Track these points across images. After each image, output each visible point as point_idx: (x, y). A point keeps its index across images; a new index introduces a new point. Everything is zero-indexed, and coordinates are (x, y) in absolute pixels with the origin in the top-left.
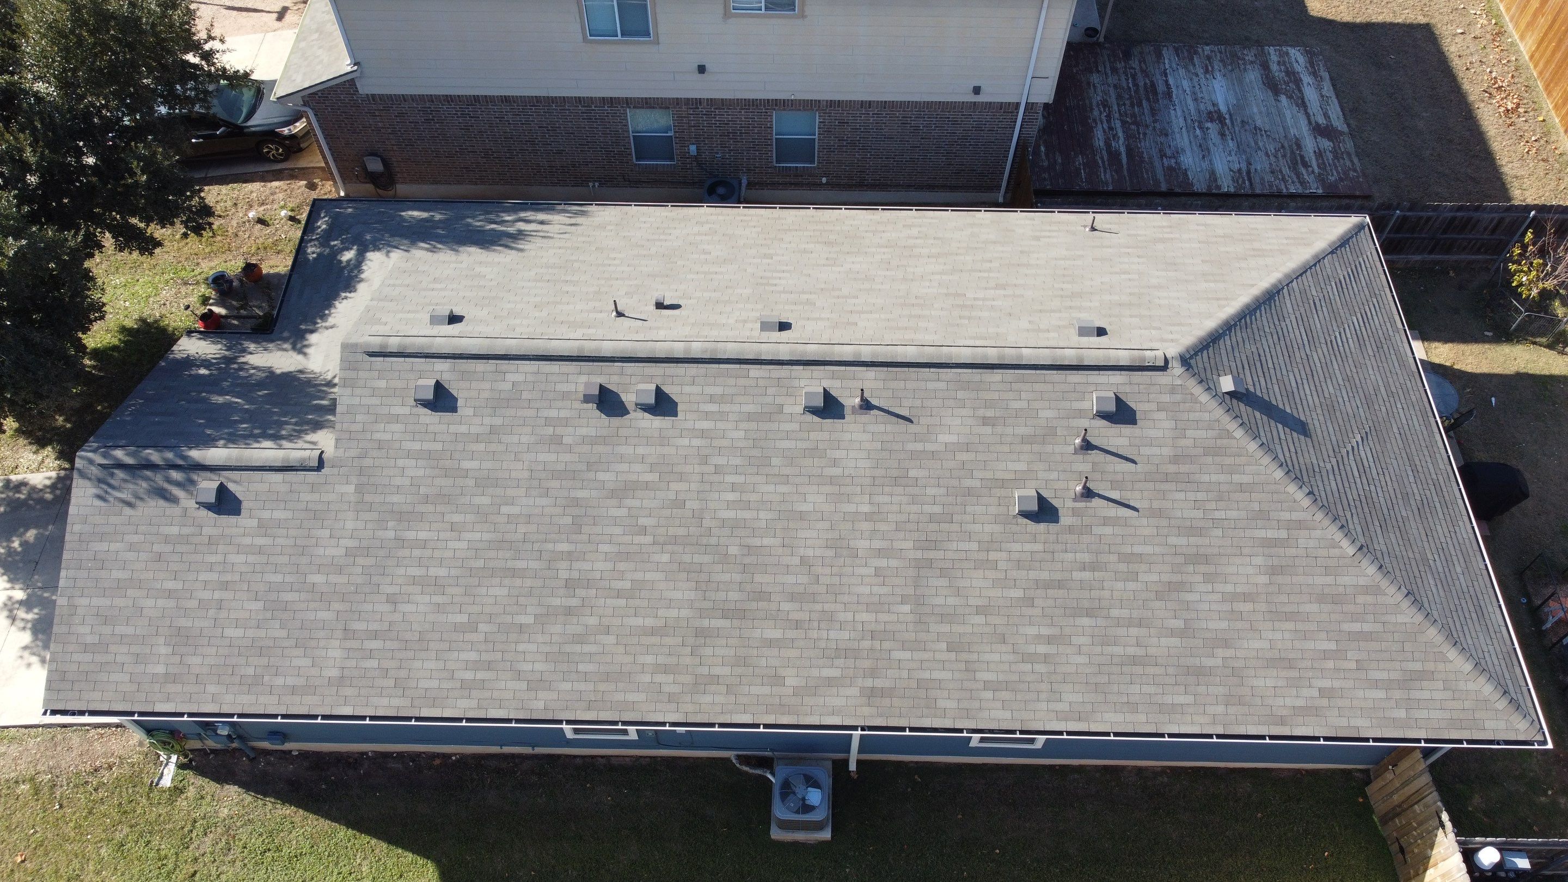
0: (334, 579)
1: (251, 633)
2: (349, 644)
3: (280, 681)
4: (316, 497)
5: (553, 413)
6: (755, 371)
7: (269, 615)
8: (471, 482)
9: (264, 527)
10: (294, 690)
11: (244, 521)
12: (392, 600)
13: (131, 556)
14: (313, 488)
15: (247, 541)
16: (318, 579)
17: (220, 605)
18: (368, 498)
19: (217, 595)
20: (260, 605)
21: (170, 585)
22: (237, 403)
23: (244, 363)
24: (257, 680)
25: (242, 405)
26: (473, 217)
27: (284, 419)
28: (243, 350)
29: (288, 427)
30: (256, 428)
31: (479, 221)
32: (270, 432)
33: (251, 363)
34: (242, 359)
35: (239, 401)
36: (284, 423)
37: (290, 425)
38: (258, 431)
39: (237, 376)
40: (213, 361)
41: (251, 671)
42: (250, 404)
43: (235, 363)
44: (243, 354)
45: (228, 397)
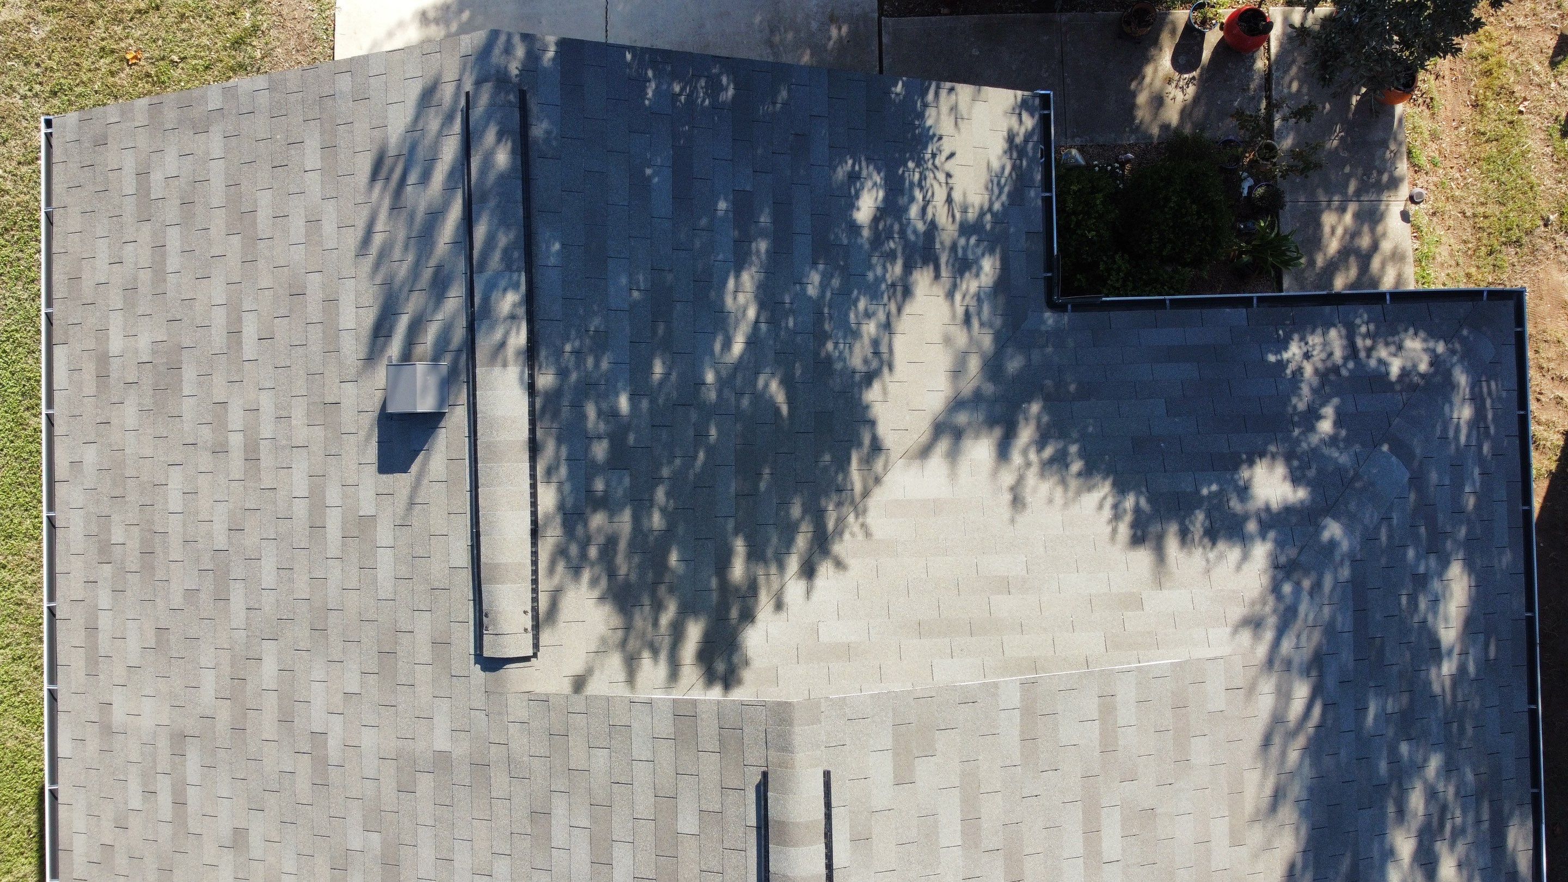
0: (271, 703)
1: (174, 526)
2: (163, 744)
3: (104, 599)
7: (207, 563)
10: (92, 629)
11: (368, 483)
12: (239, 837)
14: (441, 644)
16: (269, 670)
17: (220, 451)
19: (236, 440)
20: (221, 541)
21: (250, 330)
22: (727, 344)
23: (905, 292)
24: (105, 551)
25: (716, 364)
26: (1449, 769)
27: (660, 494)
28: (964, 266)
29: (625, 521)
30: (617, 439)
31: (1432, 794)
32: (599, 485)
33: (908, 309)
34: (922, 280)
35: (738, 347)
36: (641, 505)
37: (636, 519)
38: (600, 450)
39: (844, 298)
40: (914, 211)
41: (117, 535)
42: (722, 383)
43: (908, 268)
44: (944, 273)
45: (751, 313)
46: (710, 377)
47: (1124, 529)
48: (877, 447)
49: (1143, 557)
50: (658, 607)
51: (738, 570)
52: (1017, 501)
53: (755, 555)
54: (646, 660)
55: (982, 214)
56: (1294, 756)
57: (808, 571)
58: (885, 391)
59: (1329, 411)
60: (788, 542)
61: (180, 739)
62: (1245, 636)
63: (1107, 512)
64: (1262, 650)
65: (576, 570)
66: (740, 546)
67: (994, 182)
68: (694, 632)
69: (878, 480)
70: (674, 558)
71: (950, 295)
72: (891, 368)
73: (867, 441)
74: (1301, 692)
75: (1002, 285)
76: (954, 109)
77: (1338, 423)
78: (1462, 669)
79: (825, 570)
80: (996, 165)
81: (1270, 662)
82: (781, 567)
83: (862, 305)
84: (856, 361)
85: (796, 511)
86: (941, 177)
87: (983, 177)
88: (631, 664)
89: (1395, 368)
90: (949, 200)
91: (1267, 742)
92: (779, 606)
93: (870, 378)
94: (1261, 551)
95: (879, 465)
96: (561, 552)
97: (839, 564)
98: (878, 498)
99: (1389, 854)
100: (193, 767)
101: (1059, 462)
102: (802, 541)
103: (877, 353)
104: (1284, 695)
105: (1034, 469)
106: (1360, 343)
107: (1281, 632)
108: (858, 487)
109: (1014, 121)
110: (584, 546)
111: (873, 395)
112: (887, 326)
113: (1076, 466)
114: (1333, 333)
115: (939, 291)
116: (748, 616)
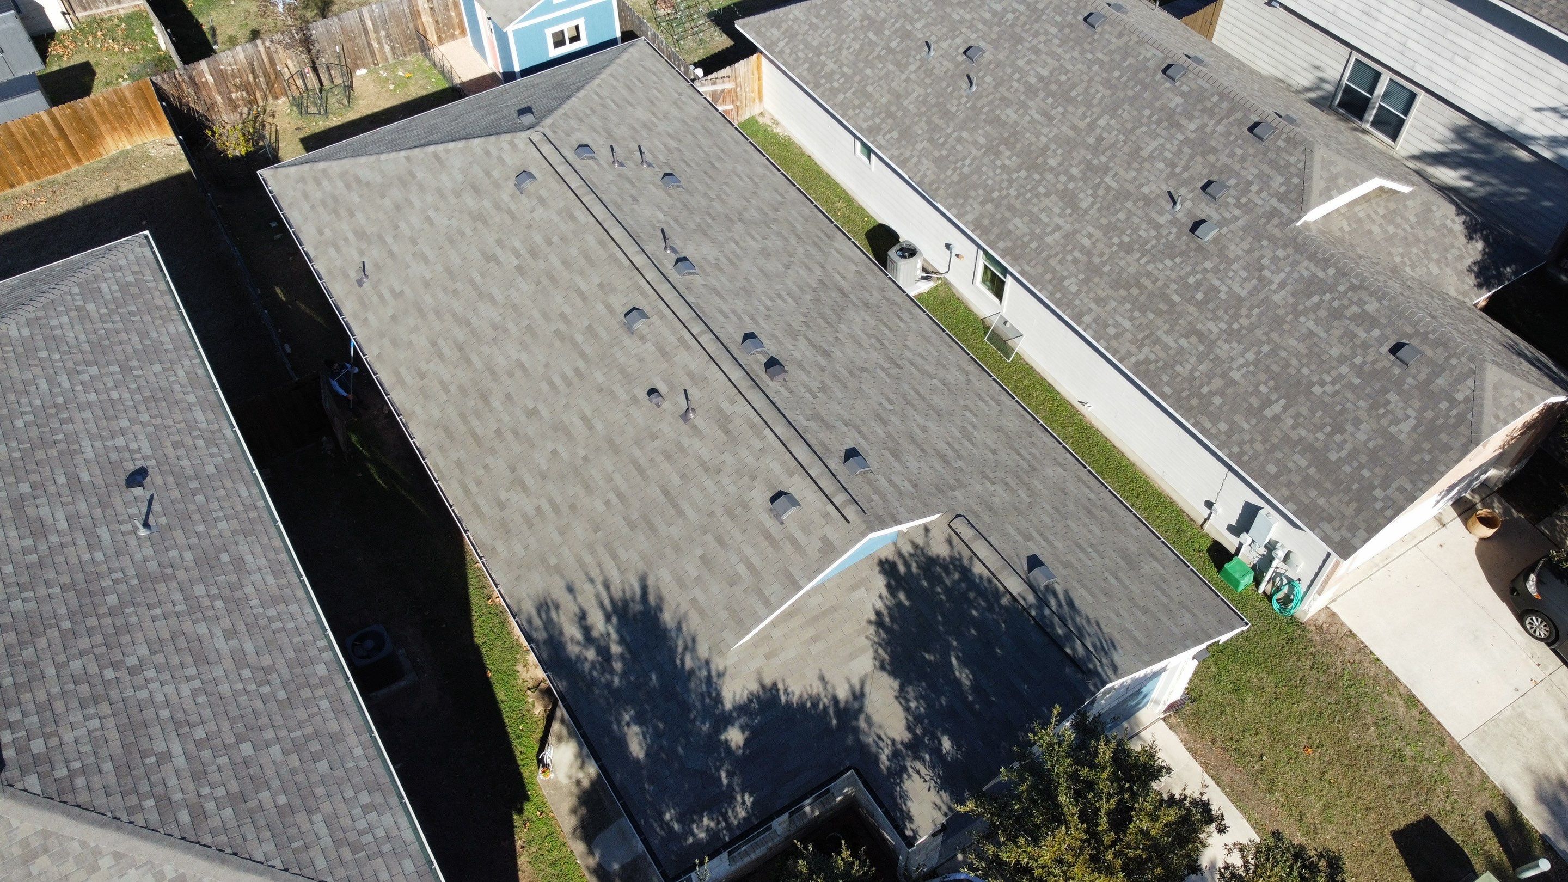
0: (1015, 487)
1: (1088, 522)
2: (1038, 467)
3: (1092, 496)
4: (981, 513)
5: (807, 395)
6: (691, 299)
7: (1068, 515)
8: (890, 429)
9: (1028, 538)
10: (1089, 487)
11: (1035, 550)
12: (994, 452)
13: (1122, 612)
14: (979, 515)
15: (1044, 544)
16: (1023, 495)
17: (1091, 545)
18: (953, 483)
19: (1089, 550)
20: (1069, 522)
21: (1113, 581)
22: (958, 658)
23: (909, 728)
24: (1104, 508)
25: (955, 648)
26: (609, 685)
27: (943, 597)
28: (895, 755)
29: (948, 582)
30: (970, 603)
31: (612, 672)
32: (963, 585)
33: (904, 722)
34: (907, 736)
35: (954, 661)
36: (947, 590)
37: (946, 585)
38: (972, 595)
39: (930, 706)
40: (927, 757)
41: (1104, 513)
42: (949, 646)
43: (915, 735)
44: (900, 746)
45: (957, 673)
46: (955, 643)
47: (781, 686)
48: (883, 668)
49: (768, 682)
50: (919, 567)
51: (902, 596)
52: (822, 678)
53: (899, 604)
54: (912, 551)
55: (902, 781)
56: (680, 643)
57: (878, 613)
58: (892, 688)
59: (725, 781)
60: (890, 616)
61: (1034, 469)
62: (721, 668)
63: (790, 690)
64: (713, 667)
65: (952, 558)
66: (907, 603)
67: (904, 796)
68: (902, 569)
69: (875, 658)
70: (925, 584)
71: (893, 741)
72: (897, 698)
73: (888, 667)
74: (689, 664)
75: (876, 760)
76: (940, 809)
77: (720, 779)
78: (619, 723)
79: (873, 617)
80: (909, 803)
81: (707, 663)
82: (888, 608)
83: (922, 710)
84: (910, 689)
85: (896, 627)
86: (927, 778)
87: (910, 794)
88: (915, 546)
89: (706, 821)
90: (918, 772)
91: (694, 640)
92: (881, 597)
93: (902, 688)
94: (728, 706)
95: (877, 664)
96: (960, 559)
97: (870, 622)
98: (870, 654)
99: (622, 641)
100: (1024, 464)
101: (815, 704)
102: (887, 619)
103: (905, 698)
104: (695, 657)
105: (823, 695)
106: (724, 824)
107: (709, 677)
108: (881, 651)
109: (914, 827)
110: (955, 566)
111: (896, 684)
112: (907, 709)
113: (809, 705)
114: (736, 822)
115: (898, 738)
116: (888, 586)
